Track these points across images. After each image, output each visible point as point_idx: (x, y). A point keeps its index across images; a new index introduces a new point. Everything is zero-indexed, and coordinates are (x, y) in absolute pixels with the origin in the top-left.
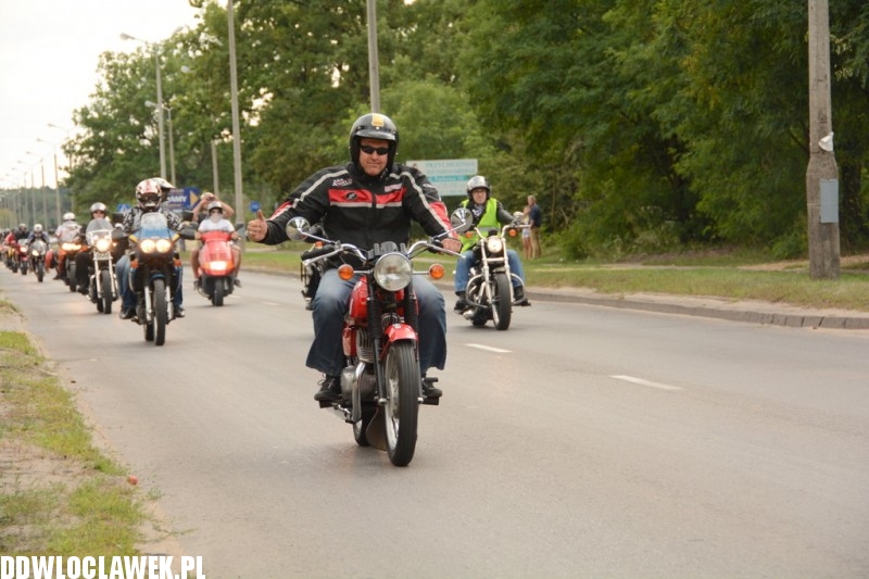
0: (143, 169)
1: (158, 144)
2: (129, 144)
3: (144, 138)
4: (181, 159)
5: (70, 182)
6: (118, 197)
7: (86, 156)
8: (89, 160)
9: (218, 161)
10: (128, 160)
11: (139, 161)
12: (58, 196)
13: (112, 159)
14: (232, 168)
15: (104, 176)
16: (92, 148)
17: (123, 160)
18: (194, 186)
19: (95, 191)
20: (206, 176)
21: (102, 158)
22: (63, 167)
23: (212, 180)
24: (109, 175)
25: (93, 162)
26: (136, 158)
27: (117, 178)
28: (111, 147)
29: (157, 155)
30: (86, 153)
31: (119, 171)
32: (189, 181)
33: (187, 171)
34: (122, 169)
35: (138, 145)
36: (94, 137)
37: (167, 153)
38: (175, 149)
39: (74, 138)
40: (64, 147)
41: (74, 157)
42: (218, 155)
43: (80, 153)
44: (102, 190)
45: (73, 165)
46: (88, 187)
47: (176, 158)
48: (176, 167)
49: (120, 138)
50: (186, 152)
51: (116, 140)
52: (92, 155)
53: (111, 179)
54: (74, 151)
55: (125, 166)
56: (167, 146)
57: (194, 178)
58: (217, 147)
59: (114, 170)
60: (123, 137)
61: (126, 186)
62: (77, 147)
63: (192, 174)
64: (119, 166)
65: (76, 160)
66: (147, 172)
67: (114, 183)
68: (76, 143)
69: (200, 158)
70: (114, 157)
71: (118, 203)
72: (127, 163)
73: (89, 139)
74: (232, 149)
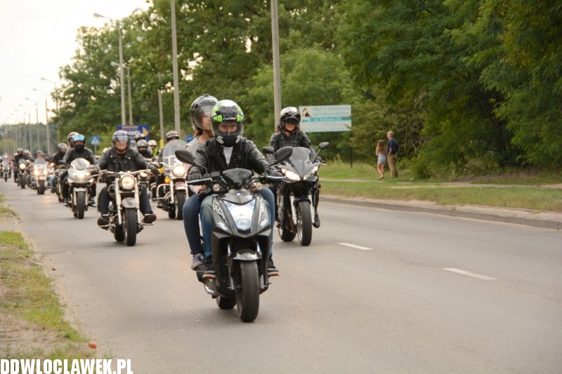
0: (109, 111)
1: (120, 93)
2: (99, 93)
3: (110, 88)
4: (137, 104)
5: (56, 120)
6: (91, 131)
7: (69, 101)
8: (70, 104)
9: (163, 106)
10: (98, 104)
11: (106, 105)
12: (48, 130)
13: (87, 104)
14: (173, 110)
15: (81, 116)
16: (72, 95)
17: (94, 104)
18: (145, 123)
20: (154, 116)
21: (80, 102)
23: (159, 119)
24: (84, 115)
25: (73, 105)
26: (104, 103)
27: (90, 117)
28: (87, 95)
29: (120, 101)
30: (68, 99)
31: (90, 113)
32: (142, 120)
33: (140, 112)
34: (93, 111)
35: (106, 93)
36: (74, 88)
37: (126, 100)
38: (132, 96)
39: (60, 87)
40: (52, 94)
41: (60, 102)
42: (163, 102)
43: (64, 99)
44: (79, 126)
45: (59, 107)
46: (70, 124)
47: (133, 103)
48: (133, 109)
49: (93, 88)
50: (140, 99)
51: (89, 90)
52: (73, 100)
53: (86, 118)
54: (59, 97)
55: (96, 109)
56: (126, 94)
57: (145, 118)
58: (163, 95)
59: (88, 111)
60: (95, 88)
61: (96, 123)
62: (62, 95)
63: (144, 115)
64: (92, 109)
65: (61, 104)
66: (112, 113)
67: (88, 120)
68: (61, 91)
69: (150, 103)
70: (88, 102)
71: (91, 135)
72: (97, 106)
73: (71, 89)
74: (173, 97)
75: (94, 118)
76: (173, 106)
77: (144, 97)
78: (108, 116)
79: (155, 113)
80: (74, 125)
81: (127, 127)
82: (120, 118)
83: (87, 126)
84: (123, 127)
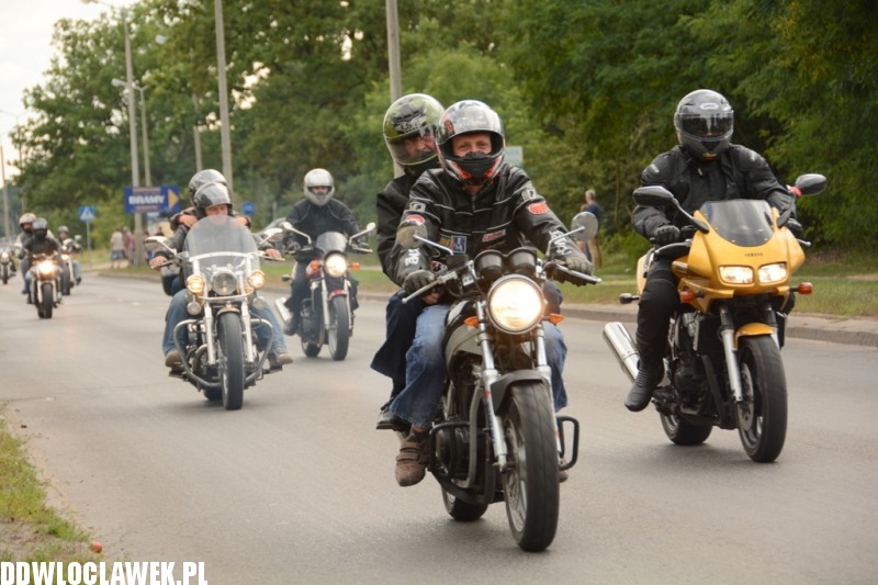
0: (111, 162)
1: (128, 132)
2: (93, 132)
3: (112, 124)
4: (156, 149)
5: (20, 180)
6: (80, 198)
7: (40, 147)
8: (43, 153)
9: (203, 153)
10: (90, 151)
11: (106, 152)
12: (5, 198)
13: (73, 151)
15: (62, 172)
17: (85, 151)
18: (173, 183)
19: (51, 190)
20: (188, 171)
21: (59, 149)
22: (12, 162)
24: (69, 170)
25: (49, 154)
26: (101, 149)
27: (79, 174)
28: (72, 135)
29: (128, 145)
30: (40, 143)
31: (80, 165)
32: (167, 177)
33: (164, 165)
34: (84, 163)
35: (103, 133)
36: (49, 124)
37: (139, 143)
38: (150, 138)
39: (25, 123)
40: (12, 135)
41: (24, 148)
42: (202, 147)
43: (33, 144)
44: (60, 189)
45: (24, 157)
46: (43, 186)
47: (151, 148)
48: (151, 159)
49: (81, 125)
50: (162, 141)
51: (76, 127)
52: (46, 146)
53: (72, 176)
54: (24, 141)
55: (88, 160)
56: (139, 134)
57: (173, 173)
58: (202, 134)
59: (73, 163)
60: (85, 124)
61: (89, 183)
62: (29, 135)
63: (171, 168)
64: (80, 159)
65: (27, 152)
66: (115, 167)
67: (75, 179)
68: (27, 130)
69: (181, 148)
70: (74, 147)
71: (79, 205)
72: (91, 155)
73: (43, 126)
74: (219, 137)
75: (85, 174)
76: (220, 151)
77: (170, 138)
78: (110, 171)
79: (189, 165)
80: (51, 187)
81: (142, 190)
82: (129, 173)
83: (72, 189)
84: (134, 190)
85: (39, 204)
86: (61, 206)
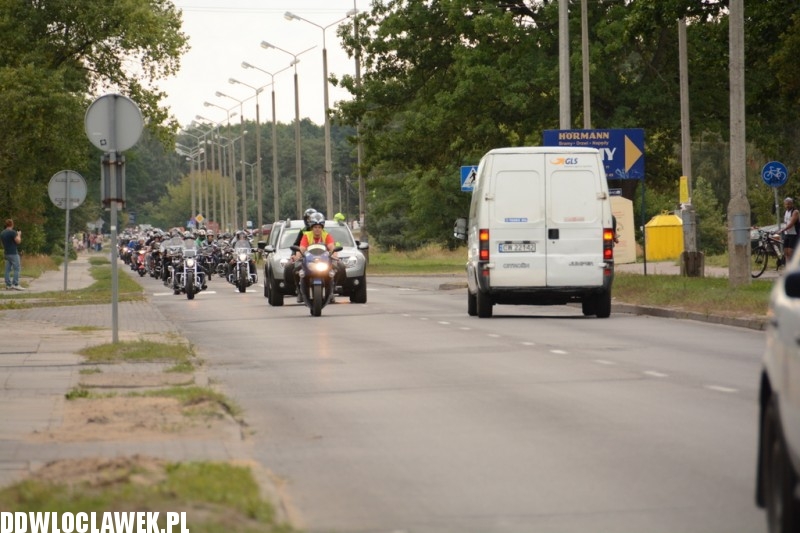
0: (520, 84)
1: (556, 26)
2: (489, 26)
3: (525, 11)
4: (605, 62)
5: (352, 112)
6: (459, 148)
7: (394, 53)
8: (398, 64)
9: (690, 67)
10: (487, 63)
11: (510, 64)
12: (328, 143)
13: (452, 61)
14: (726, 80)
15: (430, 100)
17: (473, 63)
18: (631, 122)
19: (409, 134)
20: (661, 98)
21: (428, 56)
22: (340, 79)
23: (678, 109)
24: (440, 97)
25: (408, 66)
26: (503, 57)
27: (459, 104)
28: (448, 31)
29: (554, 51)
30: (392, 45)
31: (459, 91)
32: (621, 110)
33: (618, 88)
34: (470, 82)
35: (509, 28)
36: (409, 10)
37: (573, 48)
38: (593, 37)
39: (369, 10)
40: (344, 31)
41: (366, 55)
42: (690, 56)
43: (380, 47)
44: (425, 132)
45: (363, 71)
46: (396, 124)
47: (593, 60)
48: (592, 78)
50: (616, 44)
51: (459, 17)
52: (405, 49)
53: (447, 108)
54: (366, 41)
55: (478, 78)
56: (575, 31)
57: (633, 104)
58: (689, 29)
59: (452, 86)
60: (476, 13)
61: (477, 123)
62: (372, 32)
63: (629, 95)
64: (464, 77)
65: (369, 62)
66: (526, 92)
67: (453, 113)
68: (371, 22)
69: (651, 56)
70: (454, 55)
71: (460, 163)
72: (482, 69)
73: (401, 14)
74: (724, 40)
75: (471, 105)
76: (726, 66)
77: (632, 39)
78: (514, 101)
79: (664, 90)
80: (408, 128)
81: (576, 136)
82: (553, 104)
83: (446, 132)
84: (562, 136)
85: (388, 158)
86: (425, 162)
